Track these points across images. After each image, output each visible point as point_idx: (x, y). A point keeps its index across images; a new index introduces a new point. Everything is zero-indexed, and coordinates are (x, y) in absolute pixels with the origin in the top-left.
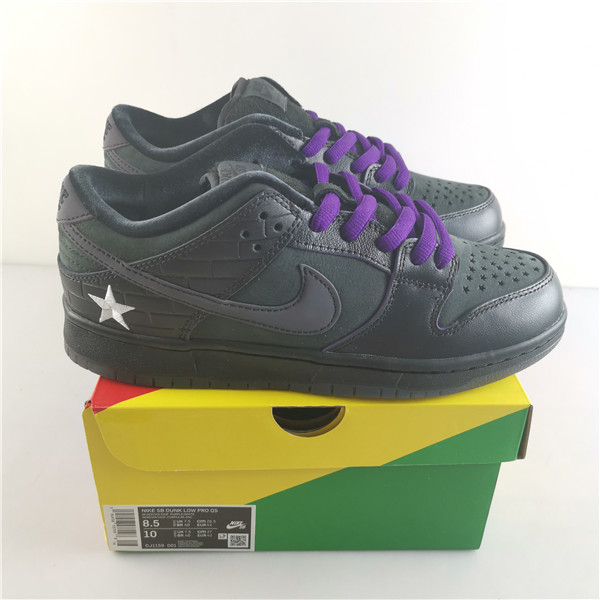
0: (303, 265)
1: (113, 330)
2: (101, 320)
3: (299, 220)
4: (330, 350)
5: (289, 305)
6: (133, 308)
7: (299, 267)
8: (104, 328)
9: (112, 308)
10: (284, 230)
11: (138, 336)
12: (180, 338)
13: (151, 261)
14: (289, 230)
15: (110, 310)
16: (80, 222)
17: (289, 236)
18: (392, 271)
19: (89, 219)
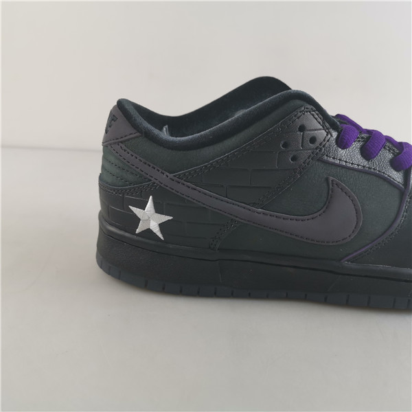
0: (331, 178)
1: (147, 241)
2: (138, 231)
3: (329, 136)
4: (348, 261)
5: (315, 215)
6: (171, 218)
7: (327, 179)
8: (140, 239)
9: (150, 219)
10: (317, 144)
11: (171, 246)
12: (210, 248)
13: (195, 170)
14: (320, 144)
15: (148, 220)
16: (128, 140)
17: (321, 149)
18: (405, 188)
19: (137, 137)
